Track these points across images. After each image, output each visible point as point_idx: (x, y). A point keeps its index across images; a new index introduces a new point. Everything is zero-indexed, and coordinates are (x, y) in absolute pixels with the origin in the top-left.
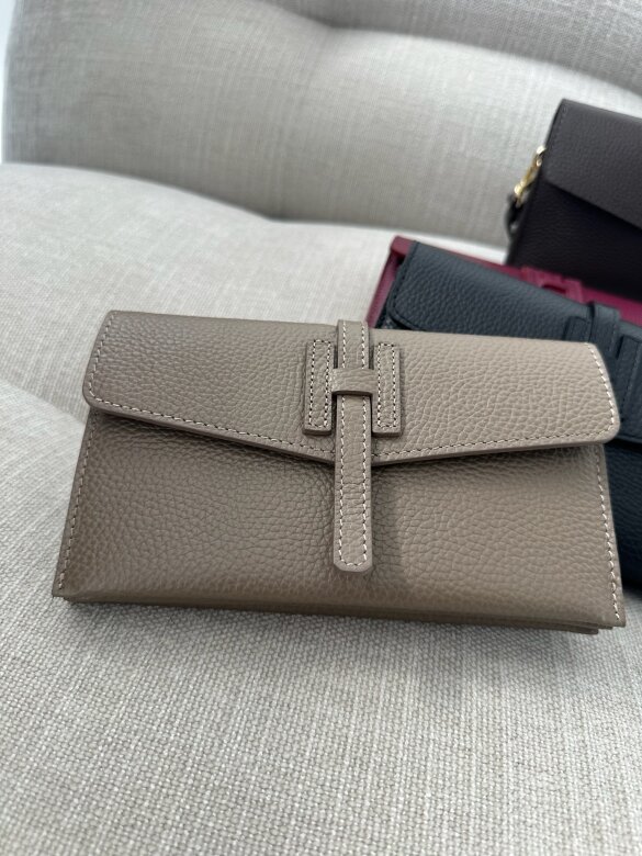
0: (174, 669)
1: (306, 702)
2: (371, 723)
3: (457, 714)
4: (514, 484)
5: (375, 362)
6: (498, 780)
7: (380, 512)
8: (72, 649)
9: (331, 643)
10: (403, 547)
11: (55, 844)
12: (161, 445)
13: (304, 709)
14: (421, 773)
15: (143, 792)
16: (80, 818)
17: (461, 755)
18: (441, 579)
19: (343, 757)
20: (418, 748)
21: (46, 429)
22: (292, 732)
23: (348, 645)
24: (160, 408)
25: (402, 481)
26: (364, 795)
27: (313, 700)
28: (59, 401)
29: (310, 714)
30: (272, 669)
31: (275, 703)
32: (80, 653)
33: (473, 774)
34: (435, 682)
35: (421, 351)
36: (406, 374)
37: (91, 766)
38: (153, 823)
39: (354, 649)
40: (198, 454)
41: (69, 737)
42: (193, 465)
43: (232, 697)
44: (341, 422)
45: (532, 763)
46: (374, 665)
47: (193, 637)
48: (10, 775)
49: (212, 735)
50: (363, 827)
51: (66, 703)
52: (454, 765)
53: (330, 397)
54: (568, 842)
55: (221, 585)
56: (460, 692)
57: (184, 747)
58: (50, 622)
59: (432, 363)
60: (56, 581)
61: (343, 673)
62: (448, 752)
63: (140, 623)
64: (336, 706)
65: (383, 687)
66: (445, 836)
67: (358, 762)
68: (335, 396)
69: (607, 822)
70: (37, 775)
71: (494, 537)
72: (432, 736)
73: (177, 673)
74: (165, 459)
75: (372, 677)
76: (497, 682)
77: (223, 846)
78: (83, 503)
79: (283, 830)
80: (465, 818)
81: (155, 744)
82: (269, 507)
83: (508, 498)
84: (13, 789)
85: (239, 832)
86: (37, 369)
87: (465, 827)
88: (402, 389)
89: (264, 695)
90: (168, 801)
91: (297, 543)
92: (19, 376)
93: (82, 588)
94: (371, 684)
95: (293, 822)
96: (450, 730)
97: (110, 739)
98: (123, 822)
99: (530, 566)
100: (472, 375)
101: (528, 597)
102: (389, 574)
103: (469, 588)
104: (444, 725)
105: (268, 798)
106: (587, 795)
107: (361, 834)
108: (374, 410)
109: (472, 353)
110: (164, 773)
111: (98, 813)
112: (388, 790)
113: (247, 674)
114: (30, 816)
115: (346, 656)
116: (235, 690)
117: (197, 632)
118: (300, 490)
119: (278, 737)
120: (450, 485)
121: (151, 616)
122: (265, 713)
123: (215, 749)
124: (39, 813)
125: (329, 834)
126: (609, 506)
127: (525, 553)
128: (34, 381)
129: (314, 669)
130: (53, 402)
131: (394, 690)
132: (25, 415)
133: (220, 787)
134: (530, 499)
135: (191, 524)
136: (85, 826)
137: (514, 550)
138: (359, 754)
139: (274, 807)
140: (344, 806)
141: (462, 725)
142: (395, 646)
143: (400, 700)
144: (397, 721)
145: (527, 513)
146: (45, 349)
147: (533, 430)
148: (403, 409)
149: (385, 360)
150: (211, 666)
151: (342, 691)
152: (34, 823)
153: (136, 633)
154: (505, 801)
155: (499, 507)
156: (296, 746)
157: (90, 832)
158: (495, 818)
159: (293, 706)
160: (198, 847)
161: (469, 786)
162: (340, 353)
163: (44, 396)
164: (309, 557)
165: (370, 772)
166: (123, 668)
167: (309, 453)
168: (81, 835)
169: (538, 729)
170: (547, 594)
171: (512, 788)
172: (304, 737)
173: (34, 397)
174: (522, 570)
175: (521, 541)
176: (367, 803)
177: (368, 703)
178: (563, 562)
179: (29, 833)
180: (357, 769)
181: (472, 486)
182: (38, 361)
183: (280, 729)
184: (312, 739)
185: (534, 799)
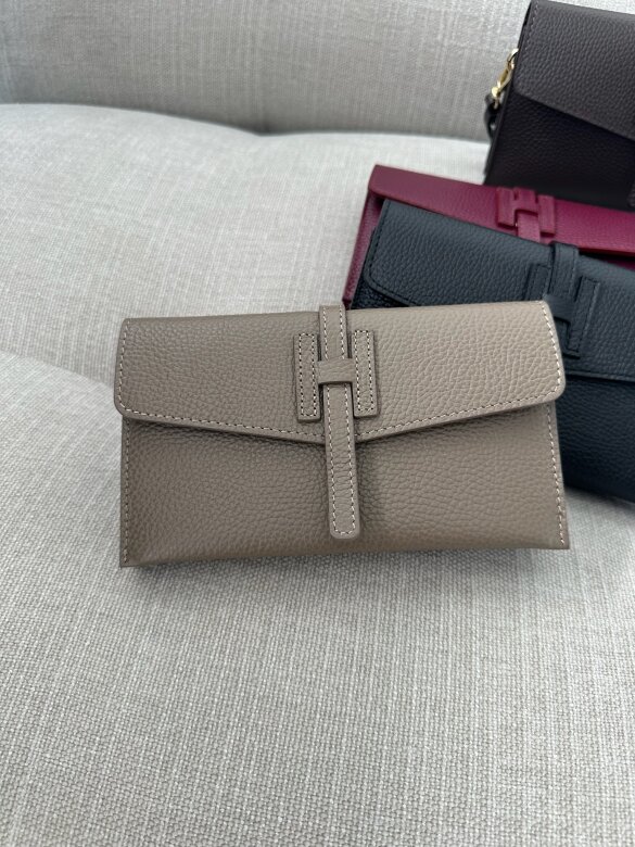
0: (220, 610)
1: (321, 626)
2: (371, 637)
3: (437, 624)
4: (475, 442)
5: (353, 350)
6: (468, 672)
7: (366, 479)
8: (142, 602)
9: (338, 576)
10: (387, 506)
11: (155, 745)
12: (185, 439)
13: (321, 632)
14: (410, 673)
15: (210, 704)
16: (169, 726)
17: (440, 656)
18: (417, 528)
19: (351, 666)
20: (407, 654)
21: (85, 404)
22: (312, 650)
23: (351, 575)
24: (180, 413)
25: (382, 451)
26: (368, 693)
27: (326, 623)
28: (91, 373)
29: (325, 635)
30: (294, 602)
31: (298, 629)
32: (148, 604)
33: (449, 670)
34: (420, 600)
35: (392, 333)
36: (380, 357)
37: (170, 689)
38: (220, 725)
39: (355, 579)
40: (215, 445)
41: (151, 670)
42: (212, 454)
43: (266, 628)
44: (328, 411)
45: (495, 657)
46: (372, 590)
47: (232, 582)
48: (115, 701)
49: (254, 659)
50: (368, 715)
51: (145, 645)
52: (435, 665)
53: (317, 388)
54: (519, 712)
55: (247, 549)
56: (440, 606)
57: (235, 670)
58: (122, 582)
59: (402, 343)
60: (121, 556)
61: (348, 600)
62: (430, 655)
63: (190, 575)
64: (344, 627)
65: (379, 608)
66: (427, 717)
67: (363, 669)
68: (321, 387)
69: (549, 695)
70: (134, 699)
71: (458, 490)
72: (418, 644)
73: (223, 613)
74: (190, 451)
75: (370, 601)
76: (469, 595)
77: (271, 737)
78: (131, 493)
79: (312, 722)
80: (443, 702)
81: (214, 669)
82: (278, 484)
83: (471, 455)
84: (119, 710)
85: (281, 726)
86: (66, 346)
87: (442, 709)
88: (377, 372)
89: (289, 623)
90: (229, 709)
91: (302, 511)
92: (52, 355)
93: (142, 560)
94: (370, 606)
95: (318, 716)
96: (432, 638)
97: (181, 669)
98: (199, 726)
99: (488, 511)
100: (437, 352)
101: (488, 536)
102: (376, 528)
103: (439, 533)
104: (427, 634)
105: (299, 701)
106: (537, 677)
107: (367, 720)
108: (355, 396)
109: (436, 328)
110: (223, 690)
111: (181, 721)
112: (386, 688)
113: (275, 608)
114: (134, 728)
115: (350, 585)
116: (267, 622)
117: (234, 577)
118: (302, 467)
119: (302, 655)
120: (422, 449)
121: (198, 568)
122: (292, 637)
123: (257, 670)
124: (140, 725)
125: (344, 723)
126: (558, 451)
127: (484, 501)
128: (65, 357)
129: (326, 598)
130: (86, 374)
131: (388, 609)
132: (66, 393)
133: (264, 696)
134: (488, 454)
135: (217, 504)
136: (173, 731)
137: (475, 499)
138: (363, 663)
139: (303, 707)
140: (354, 702)
141: (441, 632)
142: (388, 573)
143: (392, 617)
144: (391, 634)
145: (486, 466)
146: (70, 325)
147: (489, 399)
148: (378, 390)
149: (362, 347)
150: (248, 604)
151: (348, 614)
152: (138, 732)
153: (188, 583)
154: (473, 687)
155: (462, 464)
156: (316, 662)
157: (178, 735)
158: (465, 700)
159: (312, 630)
160: (253, 739)
161: (446, 679)
162: (323, 344)
163: (77, 370)
164: (312, 522)
165: (372, 675)
166: (183, 613)
167: (305, 438)
168: (172, 737)
169: (501, 630)
170: (503, 532)
171: (478, 676)
172: (322, 653)
173: (69, 373)
174: (482, 515)
175: (480, 491)
176: (371, 699)
177: (368, 622)
178: (516, 504)
179: (136, 739)
180: (362, 674)
181: (440, 449)
182: (66, 338)
183: (303, 649)
184: (327, 655)
185: (495, 683)
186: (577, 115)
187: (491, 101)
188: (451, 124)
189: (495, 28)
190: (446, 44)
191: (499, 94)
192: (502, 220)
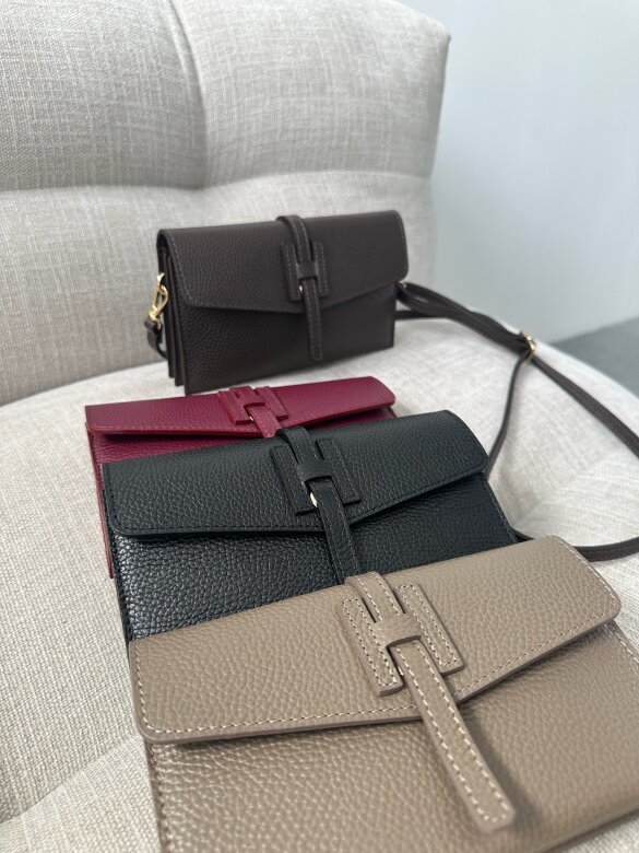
5: (406, 605)
44: (409, 673)
53: (386, 652)
68: (389, 650)
108: (430, 651)
149: (413, 601)
186: (246, 307)
187: (153, 324)
188: (103, 360)
189: (106, 270)
190: (68, 295)
191: (158, 317)
192: (237, 419)
